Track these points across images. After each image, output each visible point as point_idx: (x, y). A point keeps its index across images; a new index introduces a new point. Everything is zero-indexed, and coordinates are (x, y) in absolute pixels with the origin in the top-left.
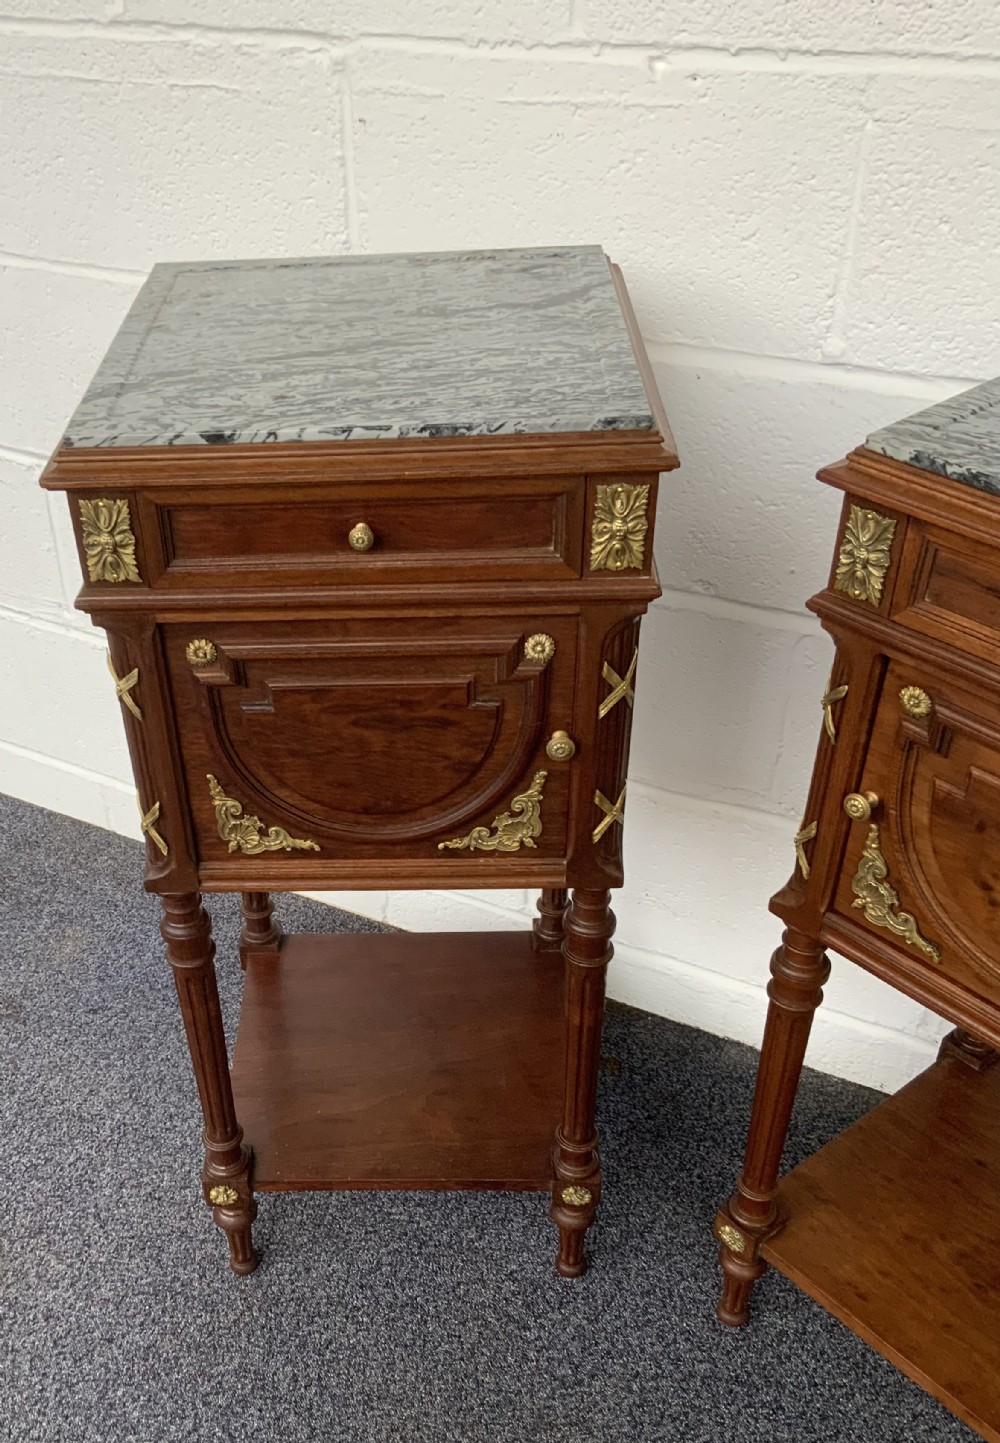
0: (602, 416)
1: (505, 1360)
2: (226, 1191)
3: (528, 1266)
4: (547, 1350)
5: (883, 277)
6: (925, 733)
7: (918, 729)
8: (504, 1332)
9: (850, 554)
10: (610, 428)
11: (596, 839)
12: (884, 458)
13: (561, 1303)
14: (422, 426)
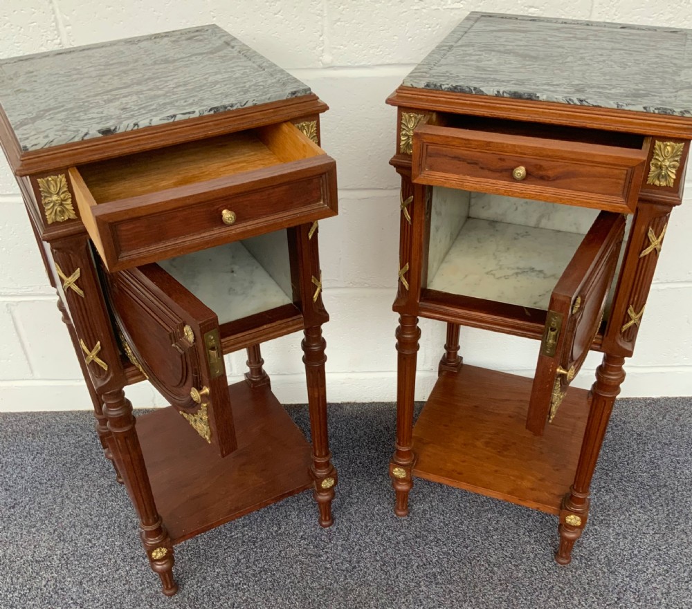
2: (161, 550)
3: (308, 530)
5: (343, 23)
8: (312, 562)
10: (294, 96)
12: (412, 88)
13: (330, 539)
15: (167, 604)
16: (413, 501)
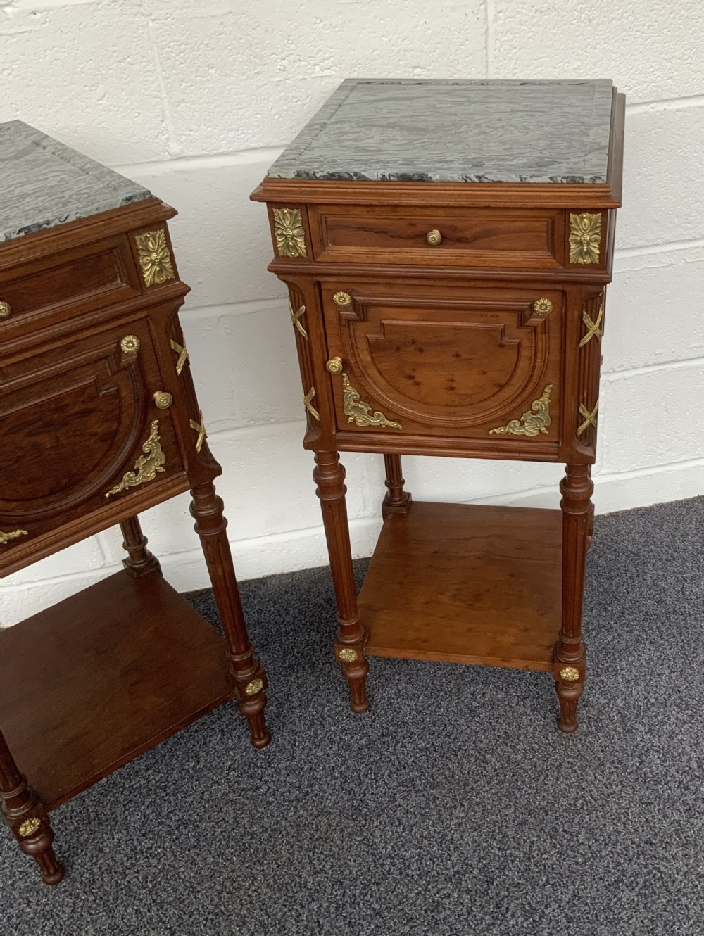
0: (124, 197)
1: (258, 812)
2: (31, 822)
3: (237, 757)
4: (278, 791)
5: (189, 104)
6: (354, 313)
7: (349, 313)
8: (248, 799)
9: (282, 235)
10: (130, 203)
11: (199, 450)
12: (281, 180)
13: (269, 763)
14: (18, 229)
15: (51, 897)
16: (373, 689)
